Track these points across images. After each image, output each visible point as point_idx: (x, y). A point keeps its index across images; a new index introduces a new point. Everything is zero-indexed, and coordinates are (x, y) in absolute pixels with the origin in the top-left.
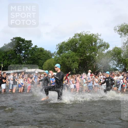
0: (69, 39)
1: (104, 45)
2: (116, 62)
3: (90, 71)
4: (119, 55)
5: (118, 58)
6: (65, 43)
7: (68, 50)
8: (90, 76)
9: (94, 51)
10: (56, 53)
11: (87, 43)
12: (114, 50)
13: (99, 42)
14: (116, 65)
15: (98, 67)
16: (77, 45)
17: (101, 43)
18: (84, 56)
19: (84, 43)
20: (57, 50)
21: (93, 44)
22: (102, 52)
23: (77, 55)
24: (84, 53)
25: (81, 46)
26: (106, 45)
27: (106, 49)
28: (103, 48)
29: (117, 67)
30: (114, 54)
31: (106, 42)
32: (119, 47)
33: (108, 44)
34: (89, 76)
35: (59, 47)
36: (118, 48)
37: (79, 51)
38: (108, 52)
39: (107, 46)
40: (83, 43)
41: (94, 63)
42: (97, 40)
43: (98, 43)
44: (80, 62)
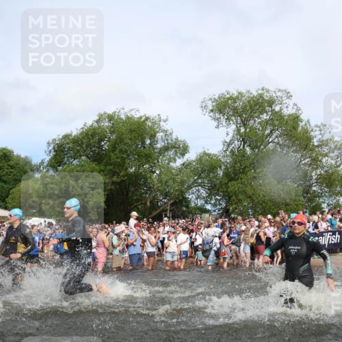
0: (82, 128)
1: (173, 147)
2: (204, 192)
3: (134, 214)
4: (211, 174)
5: (210, 181)
6: (70, 137)
7: (80, 156)
8: (135, 227)
9: (148, 161)
10: (45, 164)
11: (130, 139)
12: (201, 161)
13: (162, 137)
14: (204, 198)
15: (158, 202)
16: (103, 143)
17: (167, 140)
18: (121, 174)
19: (123, 140)
20: (50, 157)
21: (147, 143)
22: (168, 163)
23: (104, 171)
24: (122, 165)
25: (114, 147)
26: (181, 146)
27: (179, 158)
28: (171, 153)
29: (206, 203)
30: (200, 169)
31: (179, 139)
32: (212, 153)
33: (184, 144)
34: (132, 228)
35: (54, 148)
36: (209, 155)
37: (110, 160)
38: (184, 164)
39: (182, 149)
40: (120, 140)
41: (147, 193)
42: (158, 132)
43: (160, 141)
44: (111, 189)
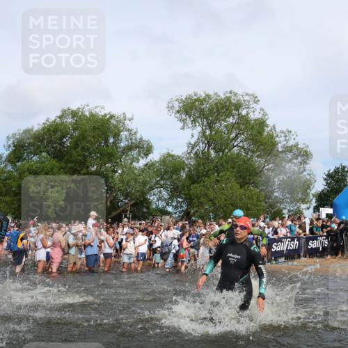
0: (44, 124)
1: (137, 147)
2: (166, 194)
4: (174, 176)
5: (173, 183)
6: (31, 132)
7: (41, 152)
8: (93, 227)
9: (111, 160)
10: (4, 159)
11: (93, 137)
12: (165, 162)
13: (126, 136)
14: (166, 199)
15: (118, 203)
16: (65, 140)
17: (131, 139)
18: (82, 172)
19: (85, 137)
20: (8, 152)
21: (111, 142)
22: (131, 164)
23: (64, 168)
24: (83, 163)
25: (76, 145)
26: (145, 146)
27: (142, 158)
28: (135, 153)
29: (167, 205)
30: (163, 170)
31: (144, 139)
32: (176, 154)
33: (148, 144)
34: (90, 228)
35: (13, 143)
36: (173, 156)
37: (71, 157)
38: (146, 165)
39: (146, 149)
40: (83, 137)
41: (108, 193)
42: (122, 131)
43: (123, 140)
